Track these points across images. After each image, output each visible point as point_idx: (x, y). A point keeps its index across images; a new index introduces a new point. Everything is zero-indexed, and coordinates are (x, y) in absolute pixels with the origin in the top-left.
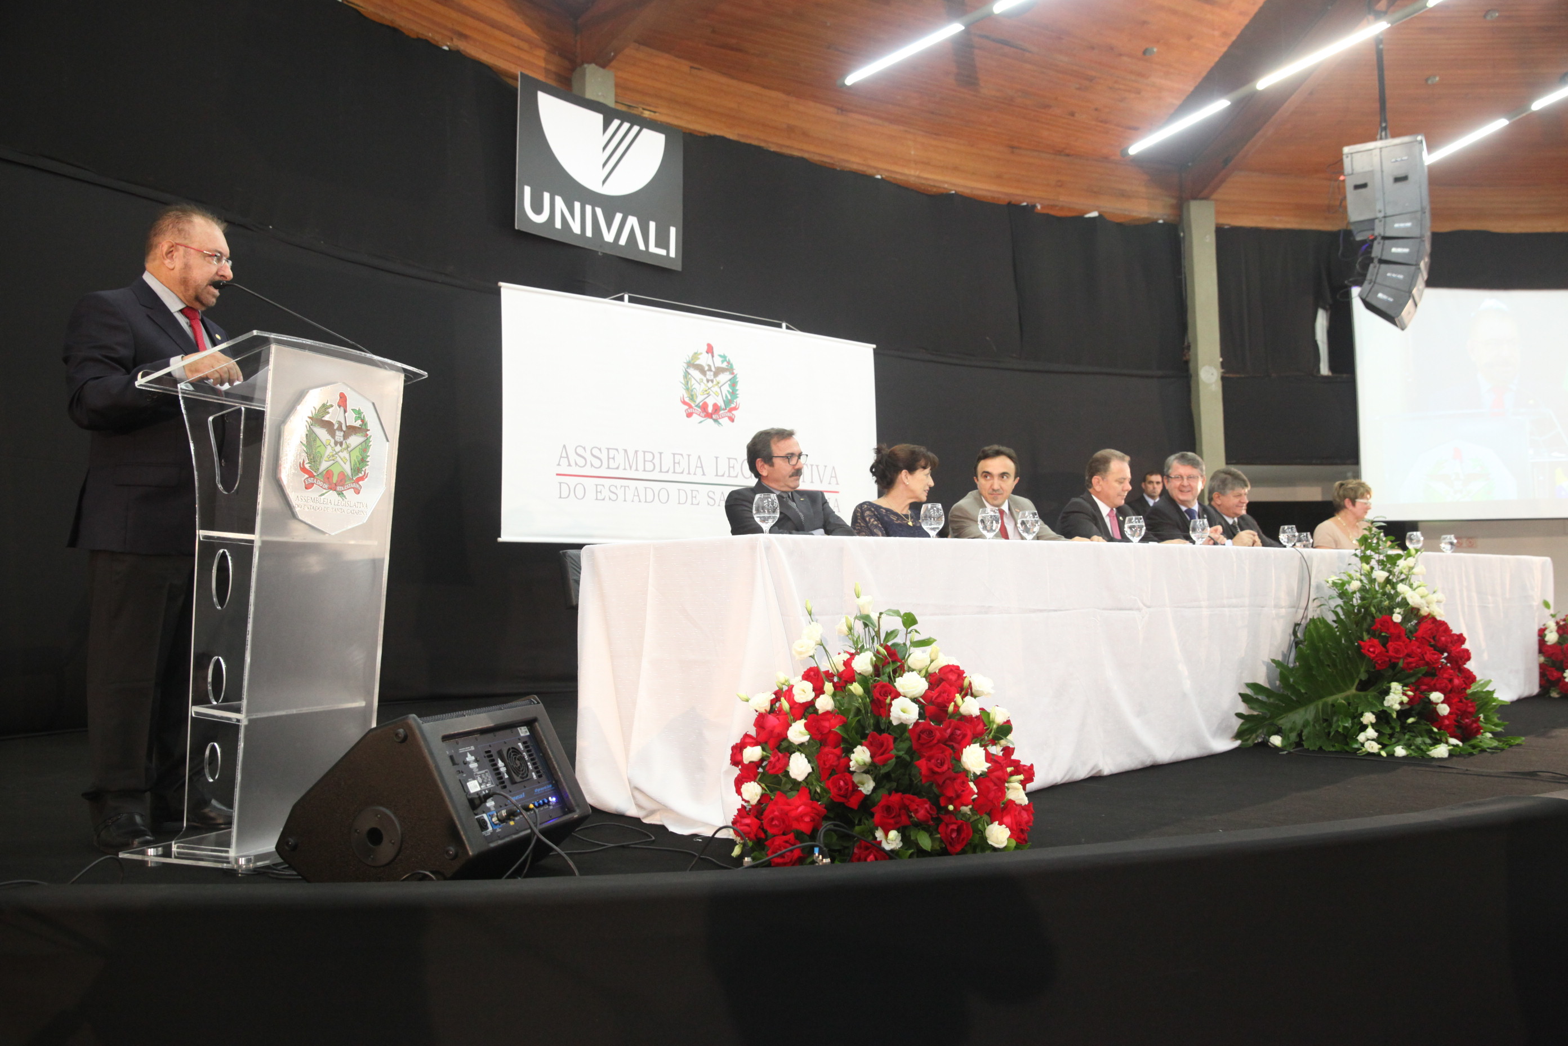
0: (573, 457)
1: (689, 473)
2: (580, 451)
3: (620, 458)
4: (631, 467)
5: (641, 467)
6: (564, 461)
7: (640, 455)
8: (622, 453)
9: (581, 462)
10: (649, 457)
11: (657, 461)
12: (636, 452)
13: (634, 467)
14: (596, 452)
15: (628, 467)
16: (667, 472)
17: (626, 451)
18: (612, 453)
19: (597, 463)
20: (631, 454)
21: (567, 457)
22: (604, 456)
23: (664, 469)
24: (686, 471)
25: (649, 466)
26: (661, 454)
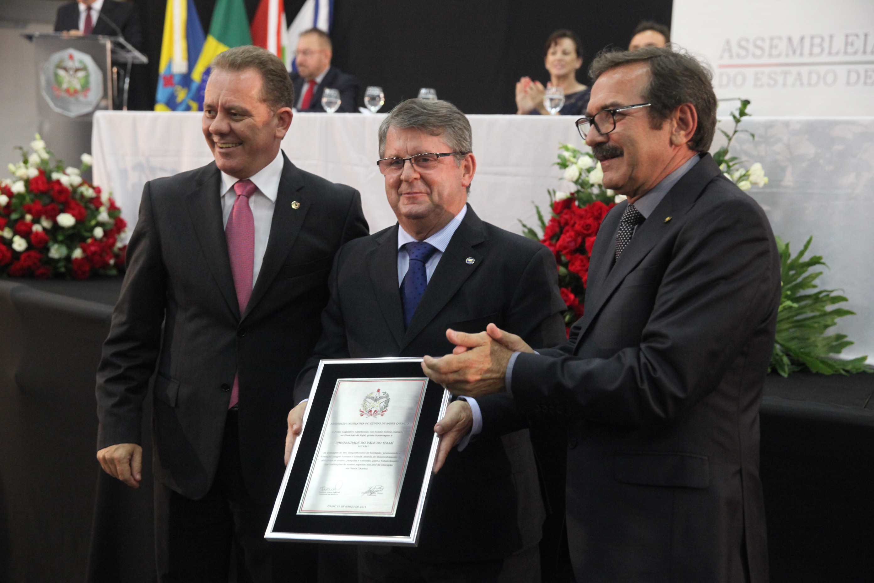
0: (735, 49)
1: (865, 52)
2: (744, 43)
3: (783, 46)
4: (794, 52)
5: (806, 50)
6: (727, 55)
7: (807, 42)
8: (785, 41)
9: (743, 53)
10: (817, 41)
11: (826, 45)
12: (802, 39)
13: (798, 52)
14: (759, 43)
15: (790, 52)
16: (837, 53)
17: (790, 39)
18: (775, 42)
19: (758, 52)
20: (796, 41)
21: (730, 50)
22: (766, 46)
23: (834, 50)
24: (861, 49)
25: (817, 50)
26: (831, 37)
